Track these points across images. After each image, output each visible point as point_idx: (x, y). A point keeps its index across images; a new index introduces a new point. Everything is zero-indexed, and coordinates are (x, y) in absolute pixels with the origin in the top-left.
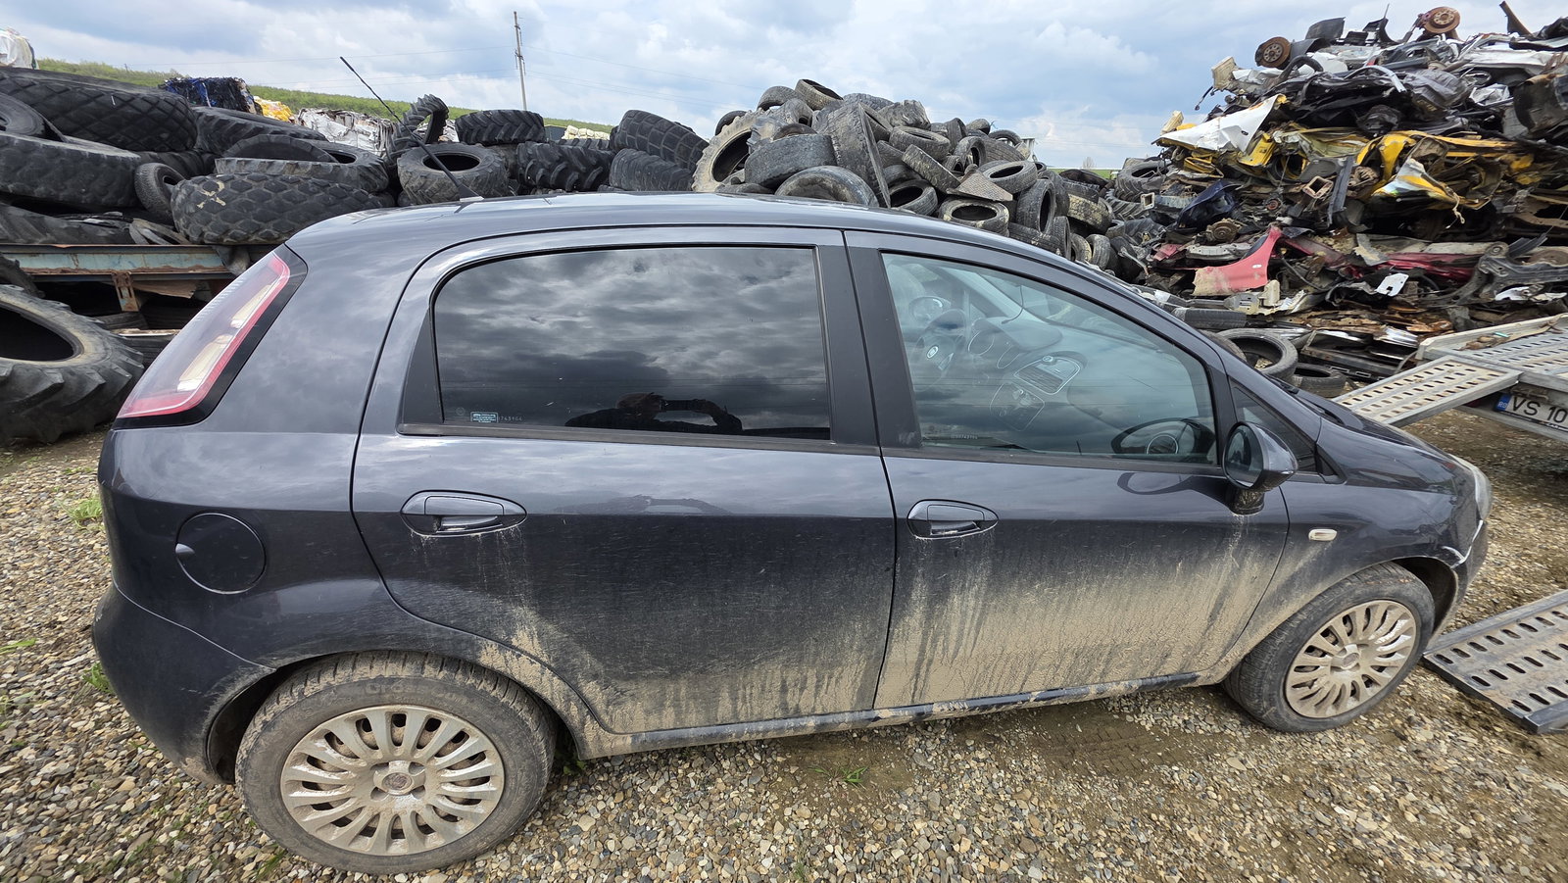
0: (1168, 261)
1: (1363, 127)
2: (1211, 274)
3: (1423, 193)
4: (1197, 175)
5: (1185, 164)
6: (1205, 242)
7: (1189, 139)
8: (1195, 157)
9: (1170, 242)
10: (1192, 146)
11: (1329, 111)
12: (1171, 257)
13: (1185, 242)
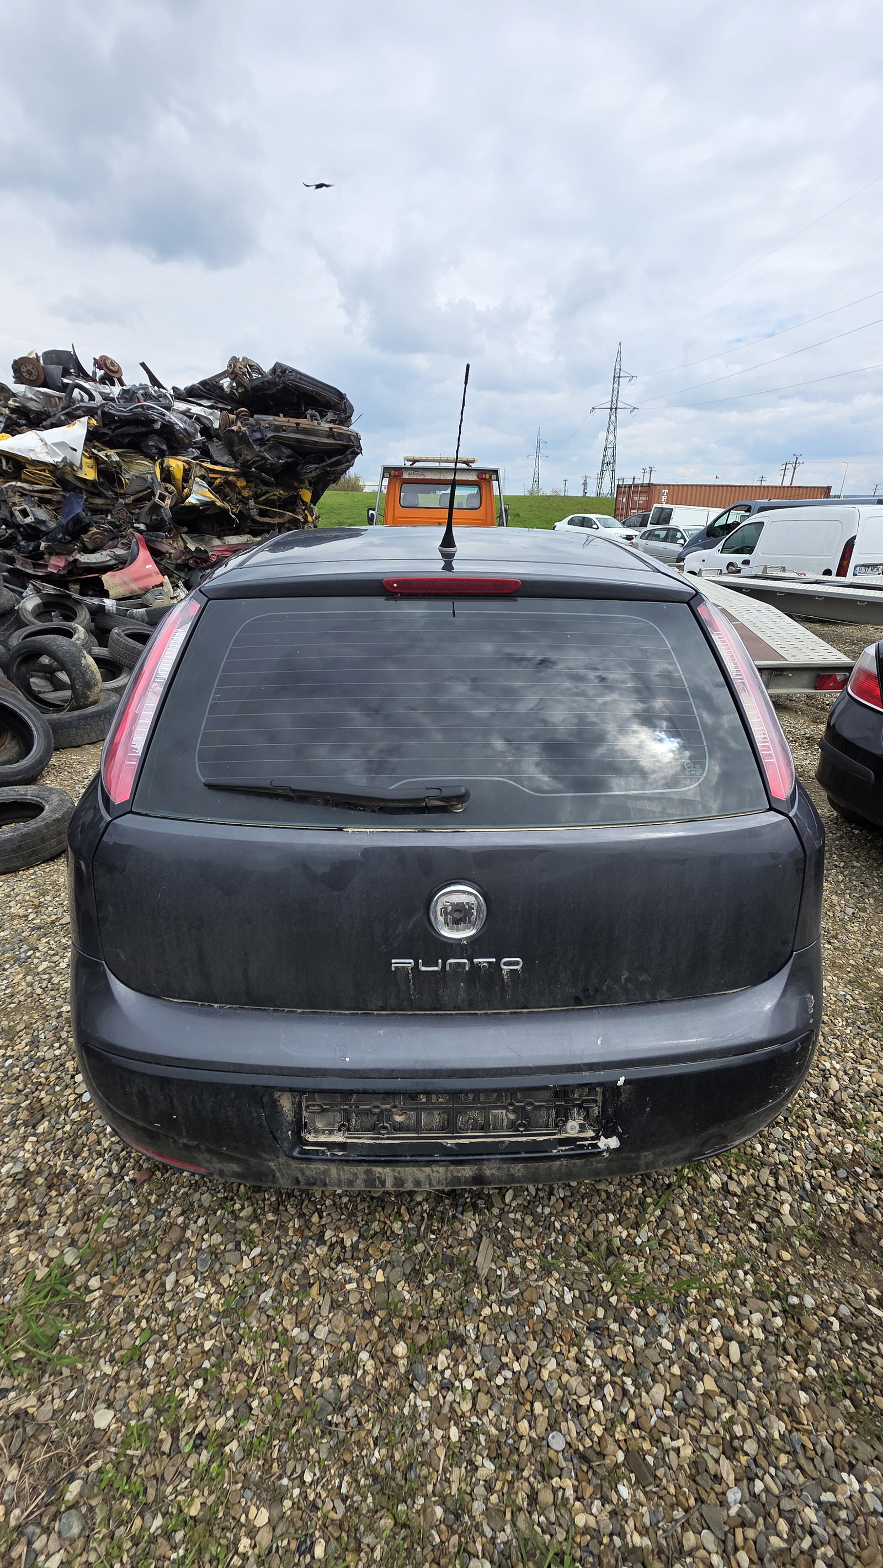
0: (62, 573)
1: (146, 450)
2: (117, 578)
3: (213, 503)
4: (37, 487)
5: (23, 476)
6: (86, 550)
7: (19, 450)
8: (30, 468)
9: (57, 554)
10: (26, 458)
11: (124, 435)
12: (64, 568)
13: (70, 553)
